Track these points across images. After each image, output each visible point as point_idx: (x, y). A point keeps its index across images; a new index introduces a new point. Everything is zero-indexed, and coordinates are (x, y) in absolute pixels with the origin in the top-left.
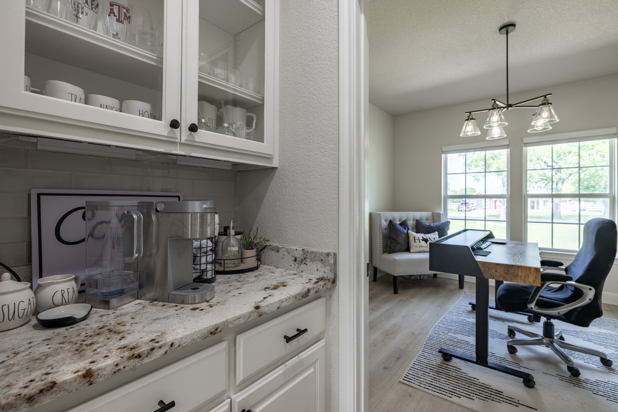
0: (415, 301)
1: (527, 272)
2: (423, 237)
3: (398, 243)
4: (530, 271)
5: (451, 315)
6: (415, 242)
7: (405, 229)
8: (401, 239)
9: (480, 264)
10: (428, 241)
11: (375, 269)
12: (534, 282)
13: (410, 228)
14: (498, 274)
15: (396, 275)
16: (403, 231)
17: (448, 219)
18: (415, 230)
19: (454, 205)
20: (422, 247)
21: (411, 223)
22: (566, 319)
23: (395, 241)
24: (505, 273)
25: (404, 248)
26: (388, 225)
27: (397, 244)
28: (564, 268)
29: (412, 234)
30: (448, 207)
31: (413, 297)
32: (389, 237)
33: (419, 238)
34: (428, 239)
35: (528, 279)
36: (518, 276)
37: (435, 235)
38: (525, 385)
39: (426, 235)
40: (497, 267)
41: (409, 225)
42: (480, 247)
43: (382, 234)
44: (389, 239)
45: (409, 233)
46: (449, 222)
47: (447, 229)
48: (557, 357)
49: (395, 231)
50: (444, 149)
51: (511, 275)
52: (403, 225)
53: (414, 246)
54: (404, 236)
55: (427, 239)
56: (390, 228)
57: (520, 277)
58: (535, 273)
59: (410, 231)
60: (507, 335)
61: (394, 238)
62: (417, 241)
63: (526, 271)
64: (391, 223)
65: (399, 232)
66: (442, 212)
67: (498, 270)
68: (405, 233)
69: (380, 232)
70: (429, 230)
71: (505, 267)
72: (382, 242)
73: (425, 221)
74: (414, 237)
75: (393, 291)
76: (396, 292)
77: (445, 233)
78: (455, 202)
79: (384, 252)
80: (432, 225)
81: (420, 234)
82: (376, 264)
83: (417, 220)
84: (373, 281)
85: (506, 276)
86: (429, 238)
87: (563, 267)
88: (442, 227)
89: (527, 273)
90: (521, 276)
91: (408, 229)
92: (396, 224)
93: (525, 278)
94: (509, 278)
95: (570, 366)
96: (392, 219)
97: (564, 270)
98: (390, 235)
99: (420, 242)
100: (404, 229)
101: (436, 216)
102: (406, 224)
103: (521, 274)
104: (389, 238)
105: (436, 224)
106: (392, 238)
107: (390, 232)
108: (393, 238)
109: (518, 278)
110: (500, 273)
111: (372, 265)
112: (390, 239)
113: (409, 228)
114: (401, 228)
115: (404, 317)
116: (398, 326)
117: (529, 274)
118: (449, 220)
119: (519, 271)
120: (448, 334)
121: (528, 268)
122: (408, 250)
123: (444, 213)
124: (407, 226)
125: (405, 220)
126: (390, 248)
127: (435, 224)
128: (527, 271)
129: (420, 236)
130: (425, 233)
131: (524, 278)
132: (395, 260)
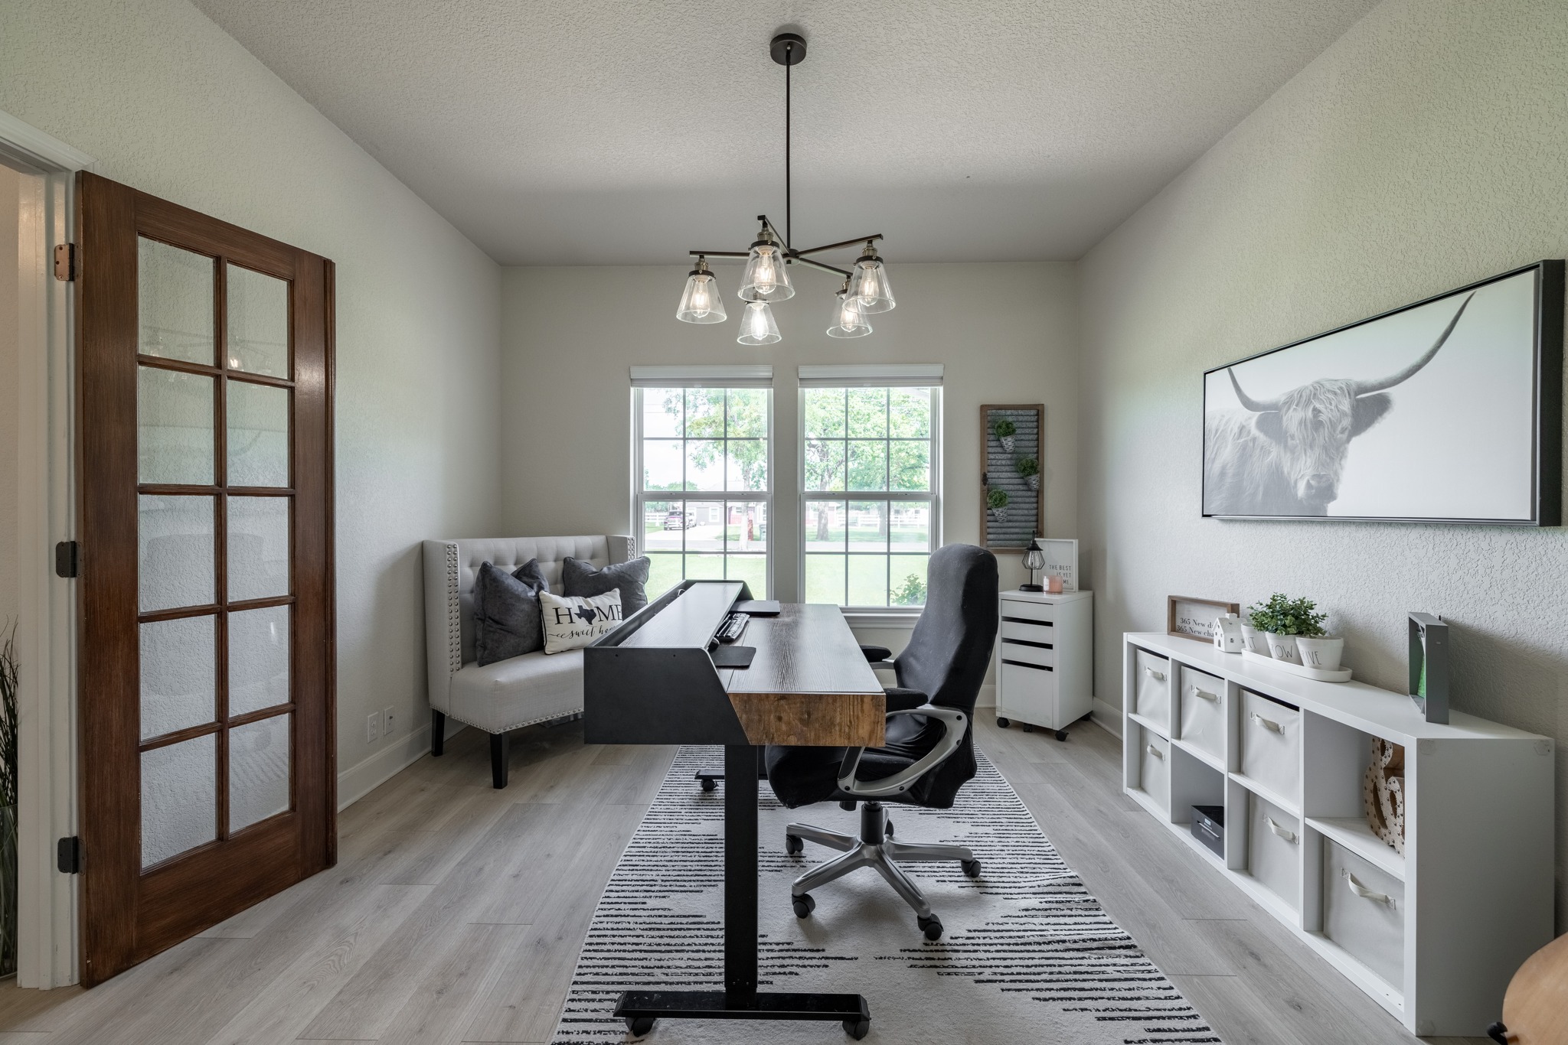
0: (555, 799)
1: (855, 711)
2: (580, 607)
3: (509, 632)
4: (862, 707)
5: (653, 827)
6: (559, 622)
7: (531, 587)
8: (518, 619)
9: (737, 702)
10: (595, 615)
11: (439, 718)
12: (870, 738)
13: (546, 584)
14: (784, 727)
15: (497, 730)
16: (523, 595)
17: (643, 552)
18: (560, 587)
19: (658, 518)
20: (578, 634)
21: (548, 568)
22: (913, 798)
23: (499, 626)
24: (801, 720)
25: (528, 643)
26: (478, 578)
27: (506, 633)
28: (893, 661)
29: (553, 599)
30: (646, 521)
31: (552, 787)
32: (480, 616)
33: (569, 609)
34: (596, 611)
35: (857, 732)
36: (835, 725)
37: (614, 598)
38: (848, 1033)
39: (589, 599)
40: (782, 705)
41: (541, 576)
42: (726, 636)
43: (458, 607)
44: (480, 622)
45: (541, 597)
46: (648, 561)
47: (642, 578)
48: (894, 893)
49: (500, 597)
50: (636, 373)
51: (817, 725)
52: (525, 575)
53: (556, 634)
54: (526, 607)
55: (592, 610)
56: (484, 587)
57: (837, 728)
58: (874, 711)
59: (545, 594)
60: (785, 851)
61: (497, 618)
62: (565, 620)
63: (851, 707)
64: (487, 575)
65: (511, 598)
66: (630, 536)
67: (784, 716)
68: (531, 601)
69: (451, 601)
70: (597, 585)
71: (803, 703)
72: (459, 633)
73: (588, 561)
74: (556, 609)
75: (490, 780)
76: (499, 783)
77: (639, 589)
78: (658, 511)
79: (465, 662)
80: (605, 570)
81: (573, 598)
82: (441, 701)
83: (565, 560)
84: (430, 755)
85: (805, 728)
86: (598, 608)
87: (891, 660)
88: (630, 575)
89: (856, 714)
90: (840, 724)
91: (540, 588)
92: (503, 573)
93: (849, 727)
94: (813, 734)
95: (923, 916)
96: (491, 562)
97: (893, 667)
98: (483, 609)
99: (572, 622)
100: (527, 589)
101: (615, 548)
102: (535, 572)
103: (841, 718)
104: (479, 619)
105: (617, 567)
106: (490, 618)
107: (483, 600)
108: (493, 617)
109: (833, 730)
110: (789, 723)
111: (429, 704)
112: (483, 621)
113: (543, 582)
114: (519, 587)
115: (516, 876)
116: (491, 928)
117: (860, 715)
118: (646, 555)
119: (835, 711)
120: (644, 903)
121: (857, 699)
122: (538, 646)
123: (635, 539)
124: (538, 578)
125: (533, 560)
126: (485, 648)
127: (612, 567)
128: (856, 707)
129: (573, 603)
130: (587, 595)
131: (847, 730)
132: (499, 687)
